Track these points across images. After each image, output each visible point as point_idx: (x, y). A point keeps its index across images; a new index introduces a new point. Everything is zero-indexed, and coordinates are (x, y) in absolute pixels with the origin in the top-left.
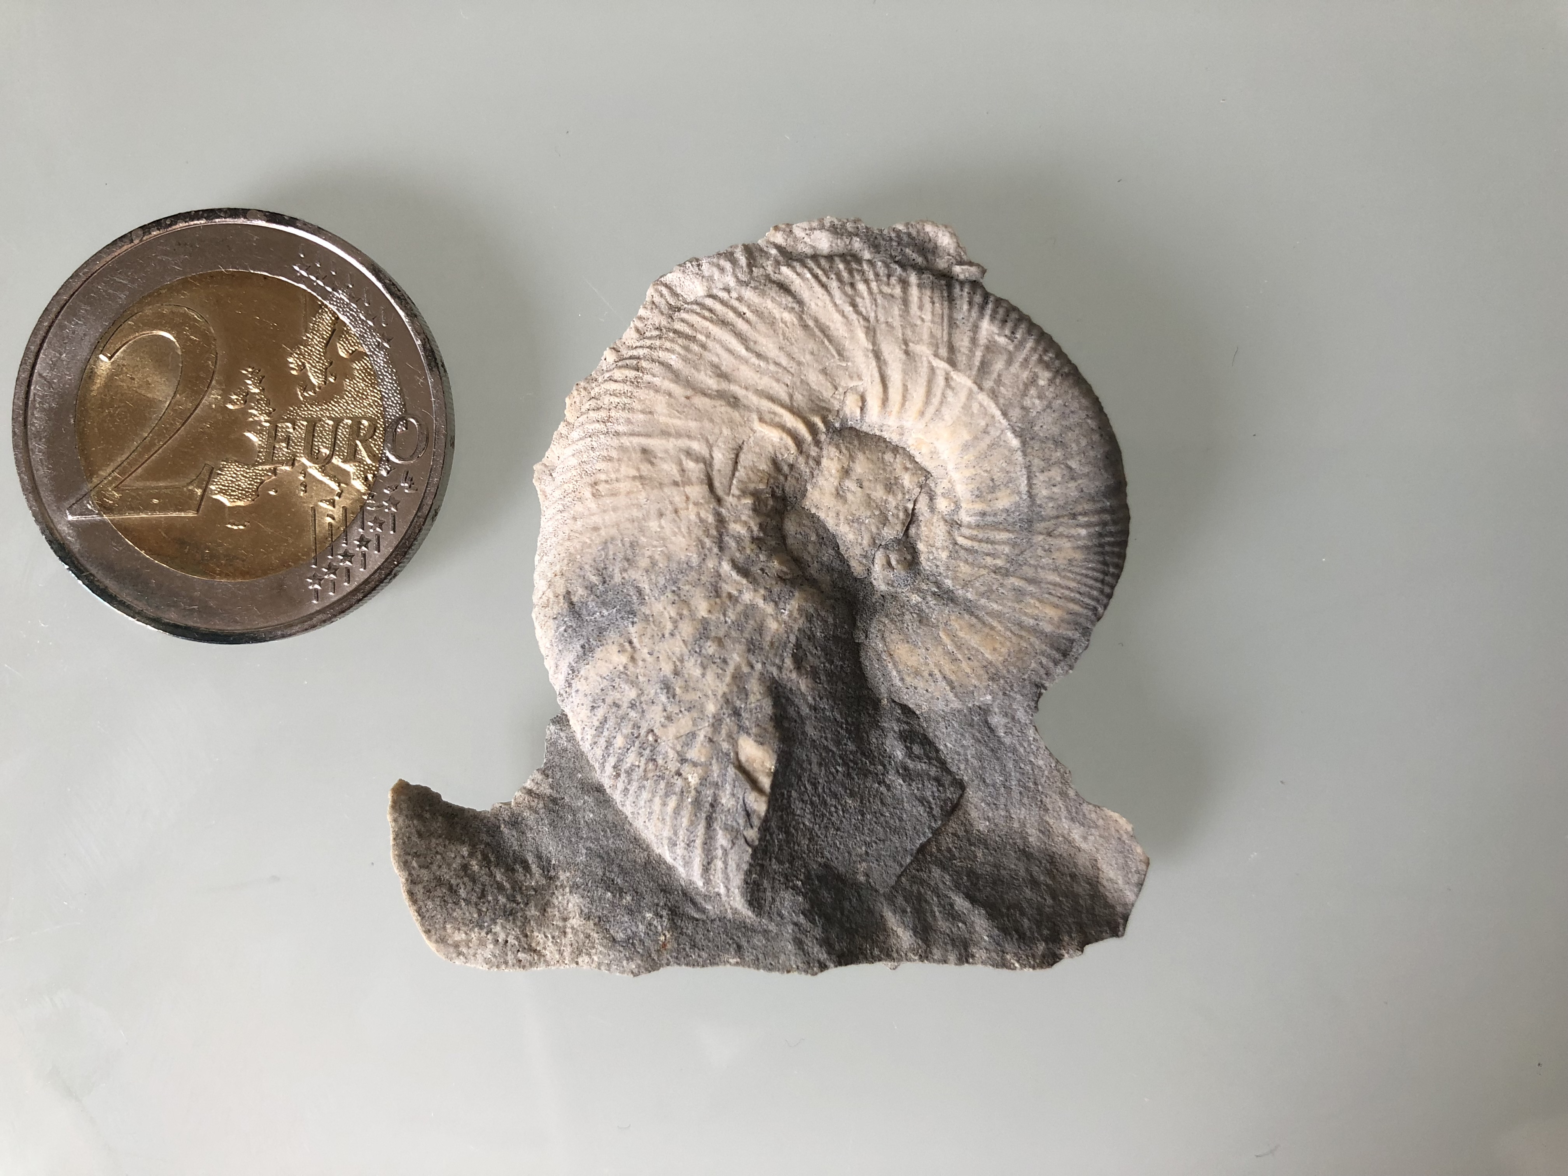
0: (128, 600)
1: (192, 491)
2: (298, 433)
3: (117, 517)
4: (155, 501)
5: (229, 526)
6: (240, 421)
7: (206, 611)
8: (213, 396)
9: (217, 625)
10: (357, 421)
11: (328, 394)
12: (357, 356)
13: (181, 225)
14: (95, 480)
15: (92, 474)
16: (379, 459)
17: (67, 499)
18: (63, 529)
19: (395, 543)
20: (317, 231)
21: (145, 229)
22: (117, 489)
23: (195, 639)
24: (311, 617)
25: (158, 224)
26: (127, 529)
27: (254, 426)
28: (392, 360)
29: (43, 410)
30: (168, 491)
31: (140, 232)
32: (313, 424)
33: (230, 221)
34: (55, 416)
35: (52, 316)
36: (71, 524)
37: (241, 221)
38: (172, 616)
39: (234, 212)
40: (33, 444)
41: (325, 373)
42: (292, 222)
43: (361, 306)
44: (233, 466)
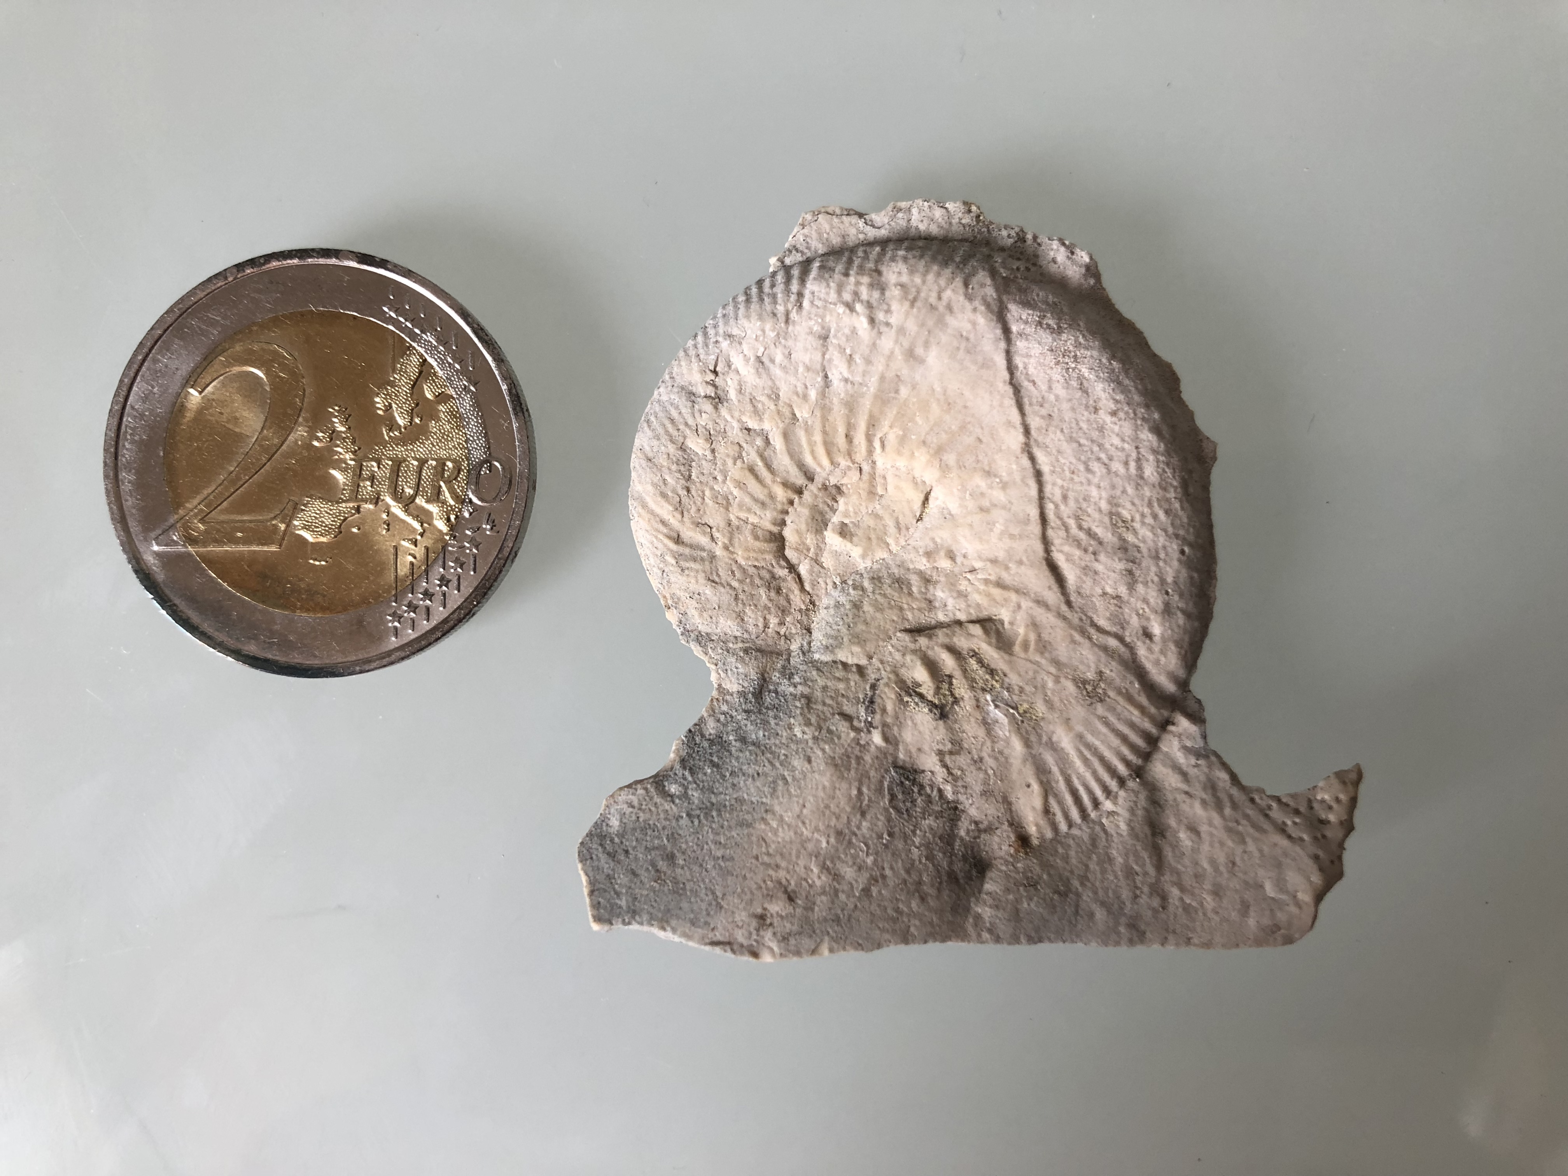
0: (210, 631)
1: (276, 527)
2: (383, 472)
3: (202, 549)
4: (239, 534)
5: (311, 561)
6: (325, 458)
7: (286, 645)
8: (301, 432)
9: (296, 658)
10: (442, 463)
11: (413, 435)
12: (442, 398)
13: (275, 264)
14: (181, 512)
15: (178, 505)
16: (462, 501)
17: (154, 530)
18: (149, 559)
19: (475, 584)
20: (408, 273)
21: (240, 267)
22: (202, 521)
23: (274, 672)
24: (389, 653)
25: (252, 262)
26: (210, 561)
27: (337, 464)
28: (477, 404)
29: (133, 442)
30: (252, 525)
31: (235, 270)
32: (398, 463)
33: (322, 261)
34: (145, 447)
35: (145, 350)
36: (157, 554)
37: (333, 261)
38: (252, 648)
39: (326, 253)
40: (123, 474)
41: (411, 414)
42: (383, 263)
43: (448, 349)
44: (317, 503)
